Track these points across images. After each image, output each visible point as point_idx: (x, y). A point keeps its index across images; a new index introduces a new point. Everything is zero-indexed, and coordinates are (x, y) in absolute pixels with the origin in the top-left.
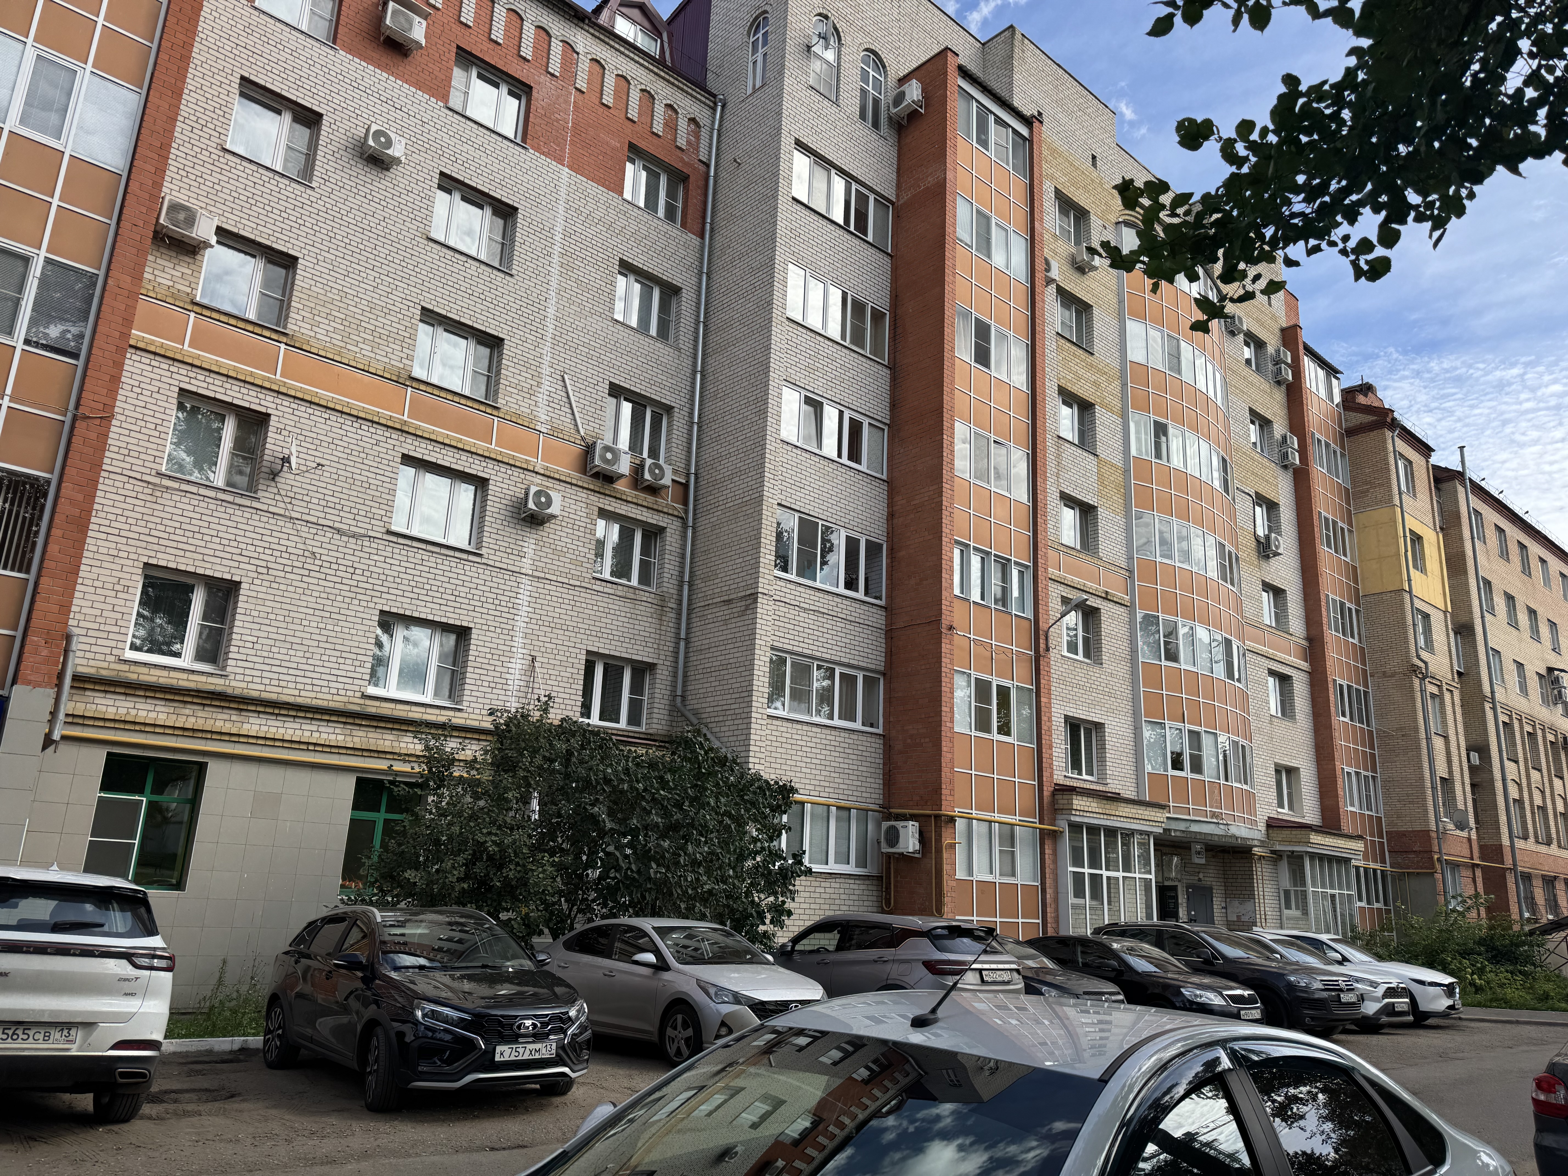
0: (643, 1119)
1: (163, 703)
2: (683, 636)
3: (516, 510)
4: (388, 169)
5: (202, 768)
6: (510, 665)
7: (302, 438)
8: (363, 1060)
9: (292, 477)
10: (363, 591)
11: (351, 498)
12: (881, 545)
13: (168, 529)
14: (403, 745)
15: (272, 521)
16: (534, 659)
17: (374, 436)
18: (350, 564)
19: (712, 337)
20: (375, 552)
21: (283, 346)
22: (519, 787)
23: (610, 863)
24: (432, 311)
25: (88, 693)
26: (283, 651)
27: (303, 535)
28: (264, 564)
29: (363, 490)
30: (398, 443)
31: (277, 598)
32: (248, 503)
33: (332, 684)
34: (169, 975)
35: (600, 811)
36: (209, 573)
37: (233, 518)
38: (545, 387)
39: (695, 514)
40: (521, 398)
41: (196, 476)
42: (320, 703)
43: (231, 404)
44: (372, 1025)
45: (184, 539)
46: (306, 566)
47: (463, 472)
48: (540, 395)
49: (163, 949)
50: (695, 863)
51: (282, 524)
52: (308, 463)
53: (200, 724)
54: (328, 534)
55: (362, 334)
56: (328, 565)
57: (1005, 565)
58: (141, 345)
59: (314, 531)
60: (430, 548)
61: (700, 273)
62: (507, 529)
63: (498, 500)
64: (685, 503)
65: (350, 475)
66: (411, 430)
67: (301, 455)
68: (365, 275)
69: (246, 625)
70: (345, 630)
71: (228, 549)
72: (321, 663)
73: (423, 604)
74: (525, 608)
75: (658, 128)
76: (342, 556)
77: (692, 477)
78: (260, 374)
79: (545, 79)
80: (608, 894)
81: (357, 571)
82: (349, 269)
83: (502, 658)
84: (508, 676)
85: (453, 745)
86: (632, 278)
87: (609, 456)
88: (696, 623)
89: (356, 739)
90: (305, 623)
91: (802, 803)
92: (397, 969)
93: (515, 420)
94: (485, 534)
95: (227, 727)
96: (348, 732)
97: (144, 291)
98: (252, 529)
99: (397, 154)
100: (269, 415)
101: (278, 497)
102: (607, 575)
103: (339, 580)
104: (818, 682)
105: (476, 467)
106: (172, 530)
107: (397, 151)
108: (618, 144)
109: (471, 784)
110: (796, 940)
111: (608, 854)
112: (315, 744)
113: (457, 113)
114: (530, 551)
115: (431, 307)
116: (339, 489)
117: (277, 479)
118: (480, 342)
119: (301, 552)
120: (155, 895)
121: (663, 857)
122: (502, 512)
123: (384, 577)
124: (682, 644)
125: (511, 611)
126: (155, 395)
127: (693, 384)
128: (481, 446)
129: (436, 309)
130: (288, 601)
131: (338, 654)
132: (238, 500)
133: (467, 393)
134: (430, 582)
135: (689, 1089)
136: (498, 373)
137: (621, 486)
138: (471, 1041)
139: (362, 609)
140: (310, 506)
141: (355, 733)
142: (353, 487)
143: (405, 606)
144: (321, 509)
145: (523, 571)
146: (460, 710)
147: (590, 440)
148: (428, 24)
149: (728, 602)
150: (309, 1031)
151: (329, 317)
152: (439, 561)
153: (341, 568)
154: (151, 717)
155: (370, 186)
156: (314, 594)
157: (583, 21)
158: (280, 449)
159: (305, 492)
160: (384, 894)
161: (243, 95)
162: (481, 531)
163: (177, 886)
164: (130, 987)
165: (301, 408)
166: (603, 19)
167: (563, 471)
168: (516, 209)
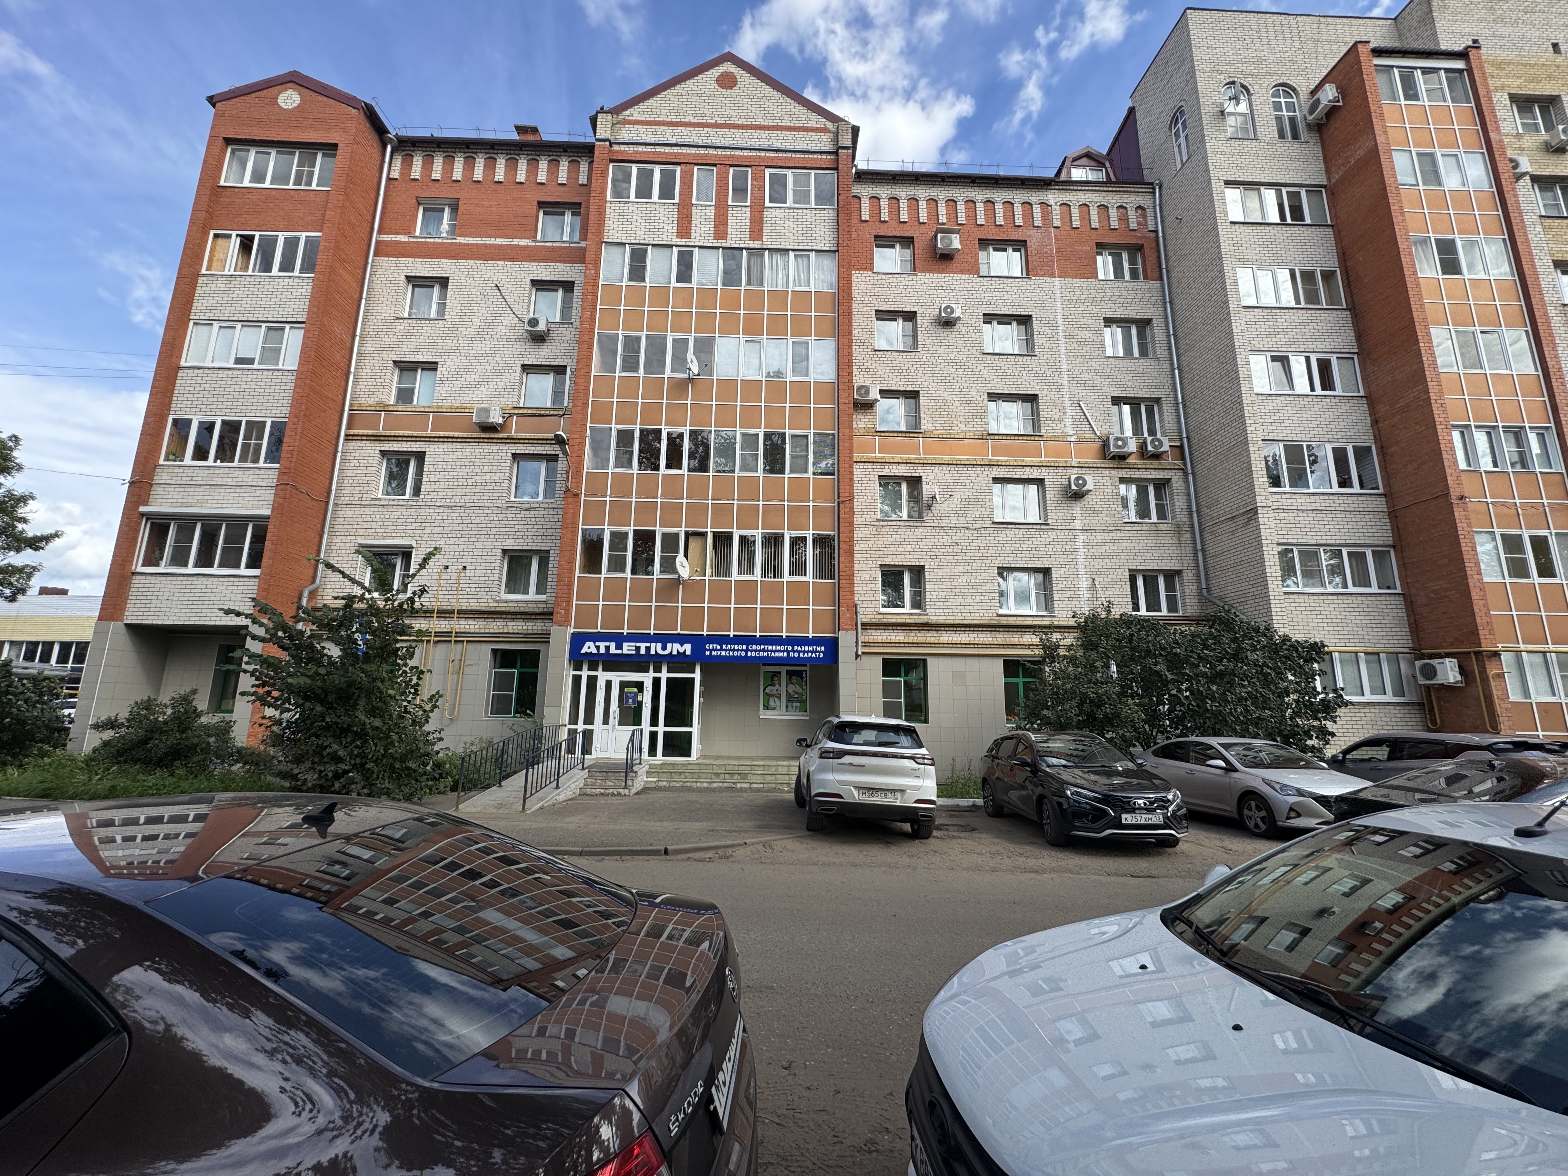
0: (1251, 883)
2: (1199, 547)
3: (1065, 493)
4: (954, 325)
5: (925, 661)
6: (1079, 586)
7: (940, 484)
8: (1041, 817)
9: (938, 505)
10: (986, 558)
11: (970, 509)
12: (1370, 447)
13: (887, 546)
14: (1025, 640)
15: (933, 531)
16: (1094, 580)
17: (976, 472)
18: (977, 545)
19: (1182, 342)
20: (988, 535)
21: (921, 439)
22: (1102, 658)
23: (1175, 701)
24: (994, 393)
25: (869, 631)
26: (951, 597)
27: (950, 534)
28: (933, 554)
29: (976, 503)
30: (989, 473)
31: (943, 570)
32: (920, 524)
34: (933, 768)
35: (1161, 667)
36: (909, 564)
37: (915, 533)
38: (1069, 412)
39: (1192, 464)
40: (1055, 425)
41: (894, 517)
42: (976, 622)
43: (903, 476)
44: (1041, 798)
45: (895, 549)
46: (954, 550)
47: (1031, 479)
48: (1067, 420)
49: (927, 754)
50: (1240, 699)
51: (939, 531)
52: (945, 496)
53: (920, 640)
54: (962, 531)
55: (959, 419)
56: (965, 547)
57: (1518, 435)
58: (858, 460)
59: (955, 531)
60: (1018, 526)
61: (1165, 303)
62: (1061, 505)
63: (1052, 489)
64: (1183, 458)
65: (967, 497)
66: (995, 463)
67: (941, 493)
69: (931, 587)
70: (981, 580)
71: (915, 550)
72: (972, 601)
73: (1021, 559)
74: (1082, 550)
75: (1114, 224)
76: (971, 541)
77: (1185, 440)
78: (913, 457)
79: (1034, 232)
80: (1177, 722)
81: (982, 548)
83: (1074, 583)
84: (1079, 593)
85: (1056, 637)
86: (1114, 326)
87: (1120, 443)
88: (1208, 537)
89: (999, 639)
90: (959, 580)
91: (1330, 653)
92: (1049, 766)
93: (1055, 439)
94: (1049, 510)
95: (933, 640)
96: (994, 636)
97: (855, 434)
98: (925, 537)
99: (958, 315)
100: (921, 477)
101: (934, 518)
102: (1133, 518)
103: (973, 554)
104: (1325, 561)
105: (1035, 474)
106: (889, 546)
107: (957, 313)
108: (1088, 247)
109: (1072, 660)
110: (1346, 752)
111: (1171, 695)
112: (978, 645)
113: (986, 277)
114: (1078, 515)
115: (993, 391)
116: (963, 506)
117: (932, 508)
118: (1024, 401)
119: (951, 544)
120: (918, 726)
121: (1214, 697)
122: (1056, 495)
123: (996, 549)
124: (1200, 554)
125: (1074, 553)
126: (869, 482)
127: (1173, 378)
128: (1036, 461)
129: (996, 391)
130: (949, 570)
131: (980, 594)
132: (916, 524)
133: (1022, 433)
134: (1022, 545)
135: (1285, 865)
136: (1038, 415)
137: (1131, 460)
138: (1104, 811)
139: (987, 568)
140: (950, 518)
141: (997, 636)
142: (970, 503)
143: (1011, 562)
144: (956, 519)
145: (1076, 528)
146: (1055, 616)
147: (1104, 437)
148: (960, 236)
149: (1233, 518)
150: (1005, 798)
151: (940, 416)
152: (1024, 533)
153: (972, 547)
154: (897, 639)
155: (947, 338)
156: (962, 564)
157: (1050, 184)
158: (930, 493)
159: (947, 512)
160: (1032, 724)
161: (878, 319)
162: (1045, 510)
163: (926, 721)
164: (917, 773)
165: (936, 469)
166: (1063, 177)
167: (1090, 461)
168: (1030, 316)
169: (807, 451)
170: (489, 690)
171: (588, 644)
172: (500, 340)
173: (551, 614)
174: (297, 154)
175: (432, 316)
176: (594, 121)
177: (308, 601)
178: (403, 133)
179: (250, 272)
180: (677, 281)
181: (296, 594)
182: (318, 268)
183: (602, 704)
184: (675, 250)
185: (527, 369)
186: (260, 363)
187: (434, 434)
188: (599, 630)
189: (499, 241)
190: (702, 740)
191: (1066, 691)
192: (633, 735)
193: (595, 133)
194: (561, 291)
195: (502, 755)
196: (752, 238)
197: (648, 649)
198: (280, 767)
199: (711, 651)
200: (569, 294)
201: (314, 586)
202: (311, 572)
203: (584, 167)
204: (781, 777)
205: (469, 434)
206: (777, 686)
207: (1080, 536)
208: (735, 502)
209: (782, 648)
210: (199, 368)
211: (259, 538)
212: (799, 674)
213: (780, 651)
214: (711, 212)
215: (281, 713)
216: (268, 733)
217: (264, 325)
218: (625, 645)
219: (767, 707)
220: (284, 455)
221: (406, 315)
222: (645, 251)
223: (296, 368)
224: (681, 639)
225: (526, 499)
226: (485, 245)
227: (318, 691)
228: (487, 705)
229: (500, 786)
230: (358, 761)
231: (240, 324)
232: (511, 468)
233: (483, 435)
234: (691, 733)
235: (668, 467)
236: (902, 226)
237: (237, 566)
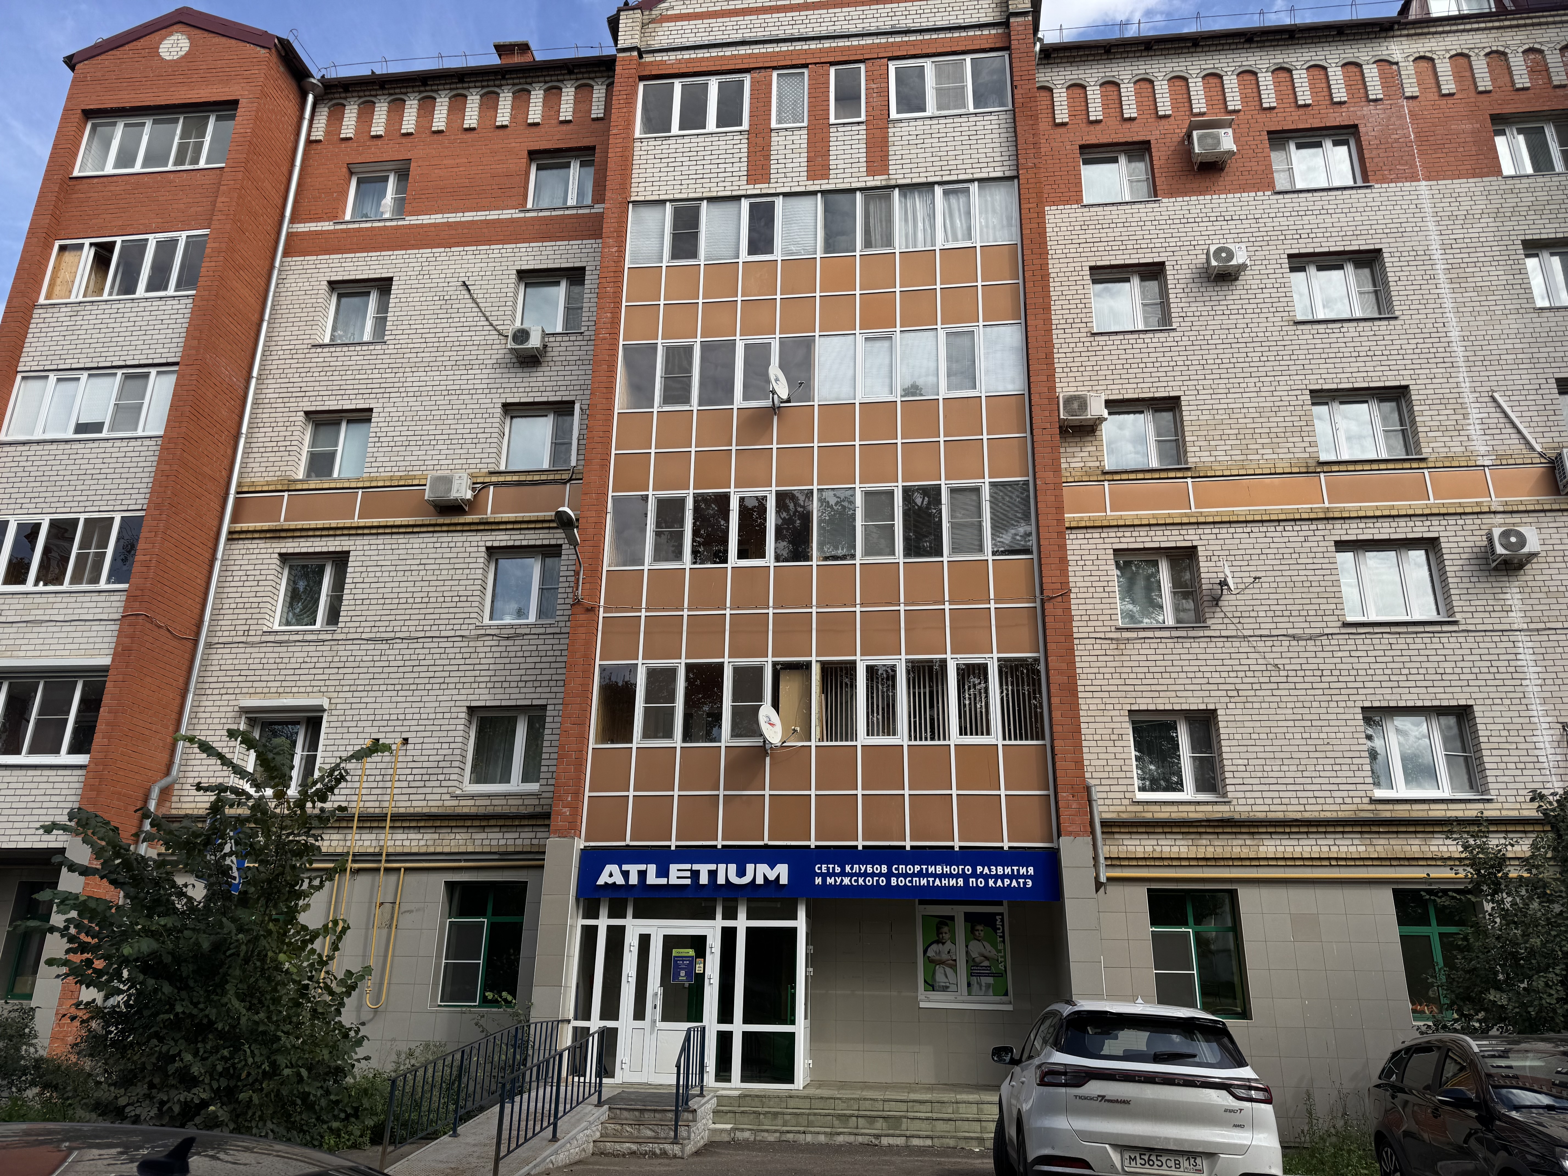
1: (1181, 837)
3: (1484, 562)
4: (1236, 279)
5: (1233, 894)
6: (1535, 739)
7: (1232, 558)
9: (1233, 597)
10: (1337, 692)
11: (1297, 601)
13: (1139, 676)
14: (1433, 848)
15: (1228, 644)
16: (1564, 726)
17: (1301, 533)
18: (1316, 666)
20: (1337, 648)
21: (1189, 480)
24: (1321, 390)
25: (1117, 836)
26: (1275, 768)
27: (1261, 650)
28: (1232, 687)
29: (1306, 590)
30: (1327, 532)
31: (1255, 718)
32: (1201, 634)
33: (1335, 794)
34: (1269, 1108)
36: (1185, 707)
37: (1191, 651)
38: (1474, 414)
40: (1449, 439)
41: (1149, 622)
42: (1328, 815)
43: (1160, 548)
45: (1155, 682)
46: (1273, 679)
47: (1406, 539)
48: (1471, 427)
49: (1255, 1080)
51: (1237, 644)
52: (1245, 580)
53: (1219, 852)
54: (1284, 643)
55: (1259, 441)
56: (1293, 673)
58: (1073, 524)
59: (1270, 643)
60: (1394, 629)
62: (1478, 585)
63: (1457, 556)
65: (1288, 579)
66: (1337, 515)
67: (1236, 575)
68: (1245, 385)
69: (1234, 749)
70: (1331, 735)
71: (1195, 681)
72: (1317, 774)
73: (1407, 690)
74: (1532, 669)
75: (1522, 81)
76: (1304, 661)
78: (1176, 513)
79: (1369, 109)
81: (1325, 673)
82: (1228, 386)
83: (1522, 733)
84: (1537, 752)
85: (1495, 842)
86: (1545, 255)
89: (1379, 848)
90: (1288, 736)
92: (1516, 1107)
93: (1449, 464)
94: (1453, 597)
95: (1245, 852)
96: (1368, 842)
97: (1064, 480)
98: (1211, 657)
99: (1241, 261)
100: (1195, 547)
101: (1226, 621)
103: (1309, 686)
105: (1419, 530)
106: (1142, 676)
107: (1240, 258)
108: (1477, 124)
109: (1536, 887)
112: (1337, 859)
113: (1287, 192)
114: (1516, 602)
115: (1318, 387)
116: (1282, 596)
117: (1220, 603)
118: (1382, 400)
119: (1264, 667)
120: (1232, 1024)
122: (1465, 568)
123: (1355, 672)
125: (1515, 676)
126: (1096, 562)
128: (1418, 505)
129: (1325, 387)
130: (1266, 717)
131: (1332, 761)
132: (1192, 633)
133: (1384, 456)
134: (1407, 665)
136: (1413, 422)
139: (1342, 710)
140: (1259, 620)
141: (1375, 842)
142: (1295, 590)
143: (1388, 697)
144: (1270, 620)
145: (1515, 627)
146: (1489, 801)
147: (1552, 454)
148: (1234, 130)
151: (1224, 437)
152: (1409, 641)
153: (1308, 673)
154: (1175, 852)
155: (1225, 303)
156: (1289, 705)
157: (1391, 29)
158: (1215, 575)
159: (1251, 608)
160: (1469, 1018)
161: (1095, 282)
162: (1447, 596)
163: (1245, 1014)
164: (1237, 1118)
165: (1224, 532)
166: (1414, 13)
167: (1528, 500)
168: (1379, 251)
169: (980, 515)
170: (438, 957)
171: (609, 868)
172: (469, 367)
173: (547, 816)
174: (181, 121)
175: (366, 338)
176: (614, 24)
177: (158, 805)
178: (332, 74)
179: (105, 296)
180: (750, 253)
181: (140, 795)
182: (202, 282)
183: (633, 980)
184: (745, 204)
185: (511, 410)
186: (112, 429)
187: (363, 522)
188: (628, 842)
189: (469, 216)
190: (813, 1052)
191: (1532, 952)
192: (687, 1039)
193: (616, 44)
194: (564, 284)
195: (460, 1076)
196: (871, 172)
197: (713, 874)
198: (98, 1094)
199: (824, 876)
200: (576, 289)
201: (169, 780)
202: (166, 756)
203: (599, 92)
204: (966, 1125)
205: (418, 520)
206: (949, 945)
207: (1525, 646)
208: (858, 609)
209: (955, 870)
210: (24, 443)
211: (91, 704)
212: (989, 920)
213: (950, 876)
214: (801, 139)
215: (106, 998)
216: (83, 1033)
217: (120, 372)
218: (673, 868)
219: (931, 986)
220: (136, 568)
221: (327, 340)
222: (697, 209)
223: (161, 433)
224: (771, 856)
225: (508, 620)
226: (449, 225)
227: (167, 959)
228: (436, 984)
229: (455, 1135)
230: (224, 1083)
231: (85, 374)
232: (486, 571)
233: (441, 520)
234: (792, 1035)
235: (742, 555)
236: (1127, 125)
237: (56, 751)
